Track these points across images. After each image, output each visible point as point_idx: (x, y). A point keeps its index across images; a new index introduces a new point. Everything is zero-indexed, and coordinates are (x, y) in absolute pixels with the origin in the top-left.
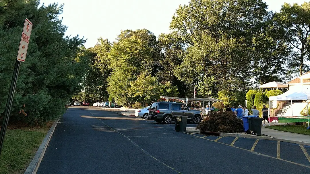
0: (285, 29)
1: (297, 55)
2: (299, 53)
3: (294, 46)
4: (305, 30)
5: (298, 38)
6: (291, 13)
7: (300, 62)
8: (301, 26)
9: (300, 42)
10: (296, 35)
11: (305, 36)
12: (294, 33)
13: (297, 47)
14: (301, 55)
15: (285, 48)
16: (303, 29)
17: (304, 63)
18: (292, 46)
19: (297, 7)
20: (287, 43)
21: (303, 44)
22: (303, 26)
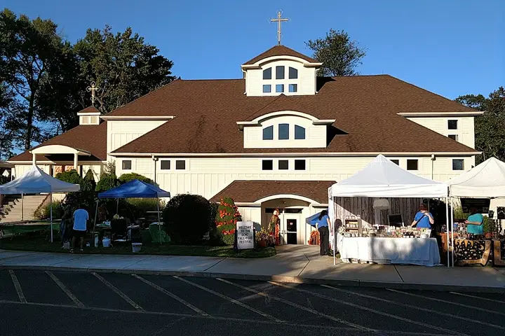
0: (5, 59)
1: (22, 108)
2: (26, 106)
3: (18, 91)
4: (36, 67)
5: (26, 80)
6: (17, 31)
7: (26, 122)
8: (30, 58)
9: (28, 86)
10: (22, 73)
11: (36, 77)
12: (19, 69)
13: (22, 95)
14: (29, 109)
15: (2, 92)
16: (34, 64)
17: (34, 124)
18: (14, 90)
19: (27, 24)
20: (6, 84)
21: (33, 91)
22: (34, 60)
